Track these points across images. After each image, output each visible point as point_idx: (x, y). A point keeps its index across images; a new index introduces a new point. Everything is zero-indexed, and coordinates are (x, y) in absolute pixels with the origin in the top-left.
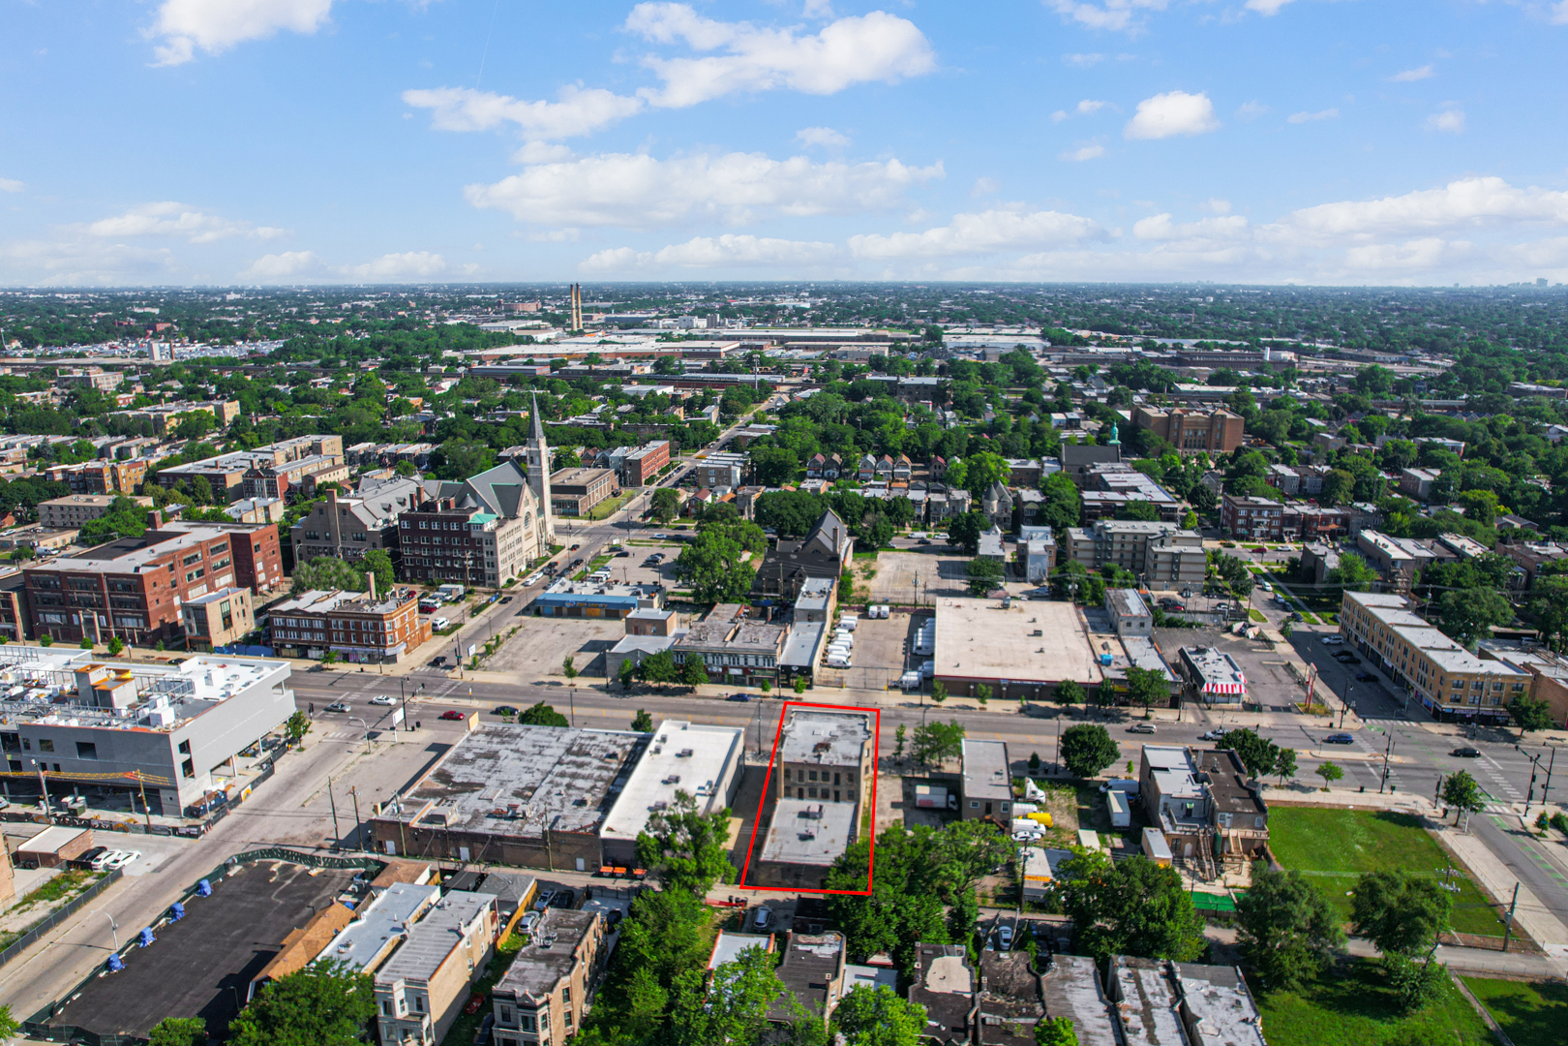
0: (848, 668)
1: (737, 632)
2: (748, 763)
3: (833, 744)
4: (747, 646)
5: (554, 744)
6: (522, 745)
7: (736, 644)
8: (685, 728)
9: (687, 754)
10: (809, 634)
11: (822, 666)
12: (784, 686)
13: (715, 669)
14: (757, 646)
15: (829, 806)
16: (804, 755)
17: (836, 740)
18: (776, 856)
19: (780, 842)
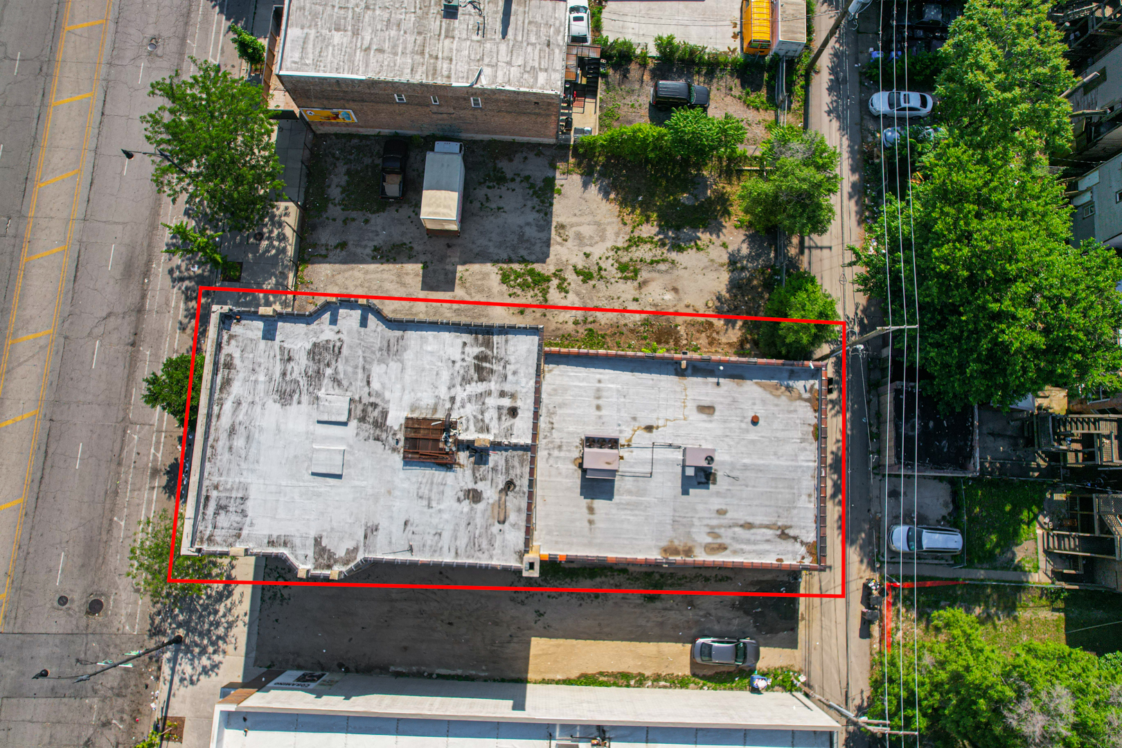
3: (400, 412)
16: (474, 496)
17: (374, 405)
18: (783, 533)
19: (722, 531)
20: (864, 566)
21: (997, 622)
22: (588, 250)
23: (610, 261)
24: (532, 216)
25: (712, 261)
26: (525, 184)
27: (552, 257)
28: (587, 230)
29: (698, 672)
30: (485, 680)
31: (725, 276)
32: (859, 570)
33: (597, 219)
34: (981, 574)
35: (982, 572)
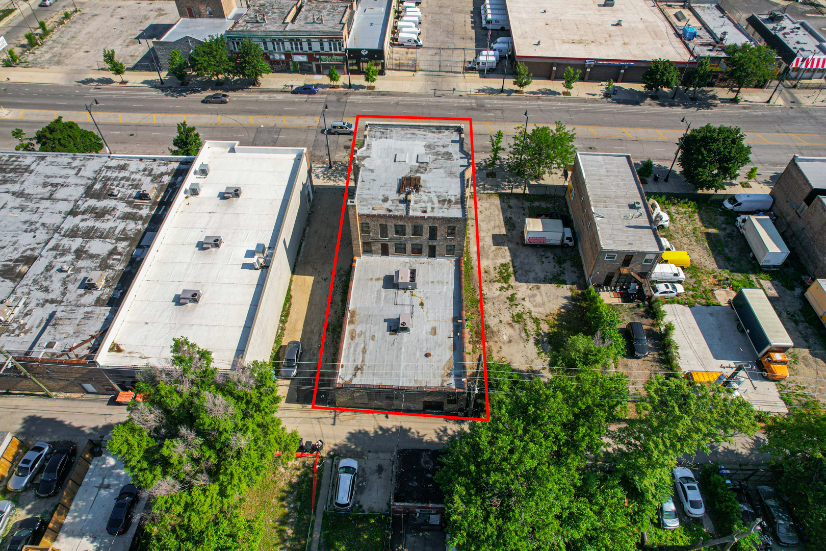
0: (419, 46)
1: (299, 10)
2: (317, 182)
3: (423, 177)
4: (309, 28)
5: (72, 180)
6: (31, 184)
7: (295, 27)
8: (232, 150)
9: (231, 194)
10: (377, 9)
11: (392, 45)
12: (353, 72)
13: (277, 57)
14: (321, 27)
15: (422, 263)
16: (385, 200)
17: (426, 170)
18: (359, 369)
19: (362, 338)
20: (332, 446)
21: (279, 547)
22: (527, 299)
23: (522, 310)
24: (541, 275)
25: (533, 361)
26: (559, 272)
27: (520, 284)
28: (538, 299)
29: (282, 349)
30: (296, 260)
31: (524, 367)
32: (330, 443)
33: (547, 304)
34: (316, 535)
35: (318, 536)
